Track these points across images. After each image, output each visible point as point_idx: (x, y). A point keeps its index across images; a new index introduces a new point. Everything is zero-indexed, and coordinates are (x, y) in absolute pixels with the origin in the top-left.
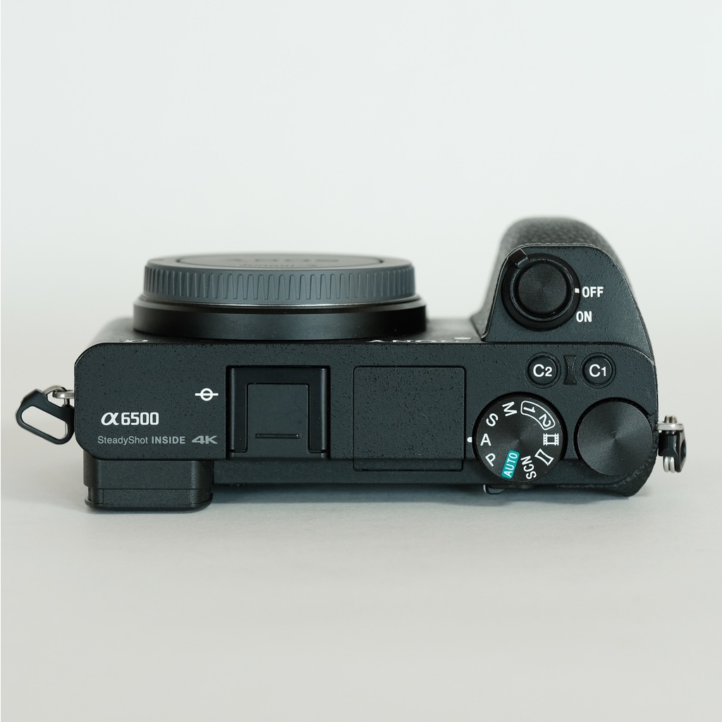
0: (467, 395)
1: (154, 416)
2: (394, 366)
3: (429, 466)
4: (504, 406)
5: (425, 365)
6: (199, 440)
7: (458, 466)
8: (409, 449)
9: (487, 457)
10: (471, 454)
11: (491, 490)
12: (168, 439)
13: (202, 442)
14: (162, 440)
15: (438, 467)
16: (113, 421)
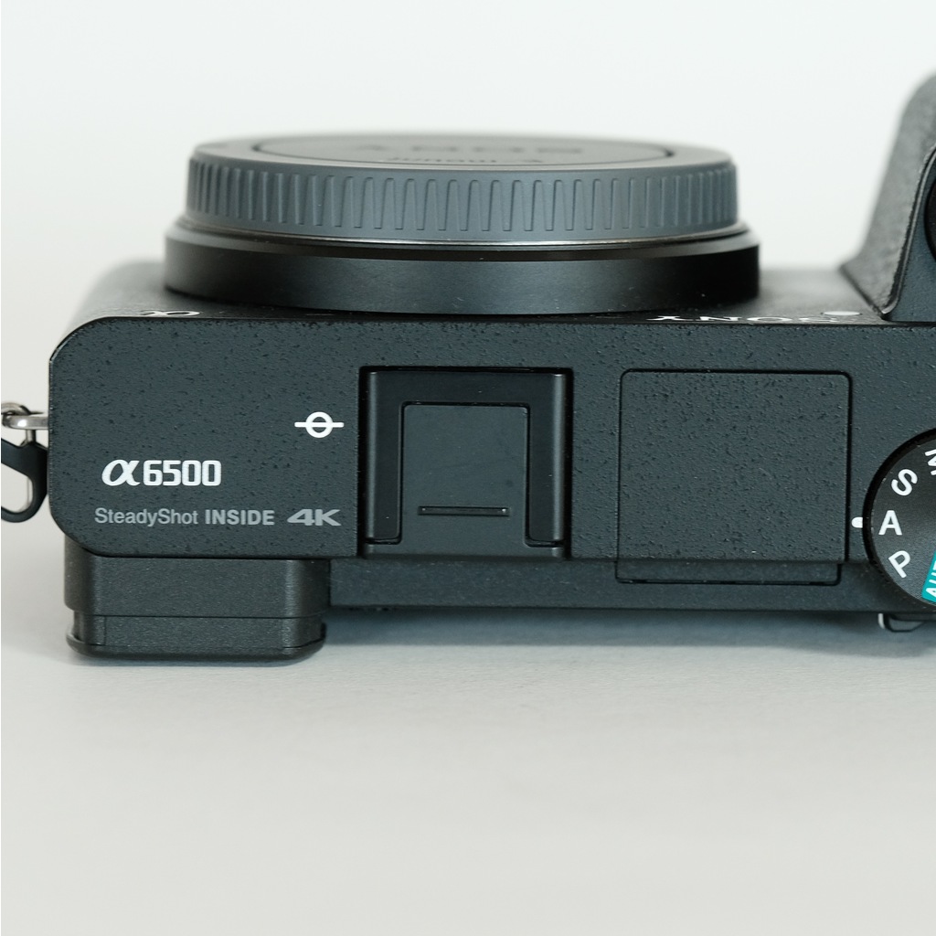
0: (854, 431)
1: (212, 468)
2: (704, 371)
3: (772, 574)
4: (928, 454)
5: (769, 368)
6: (303, 517)
7: (830, 575)
8: (733, 541)
9: (892, 559)
10: (859, 553)
11: (893, 623)
12: (239, 516)
13: (308, 522)
14: (227, 518)
15: (788, 577)
16: (127, 477)
